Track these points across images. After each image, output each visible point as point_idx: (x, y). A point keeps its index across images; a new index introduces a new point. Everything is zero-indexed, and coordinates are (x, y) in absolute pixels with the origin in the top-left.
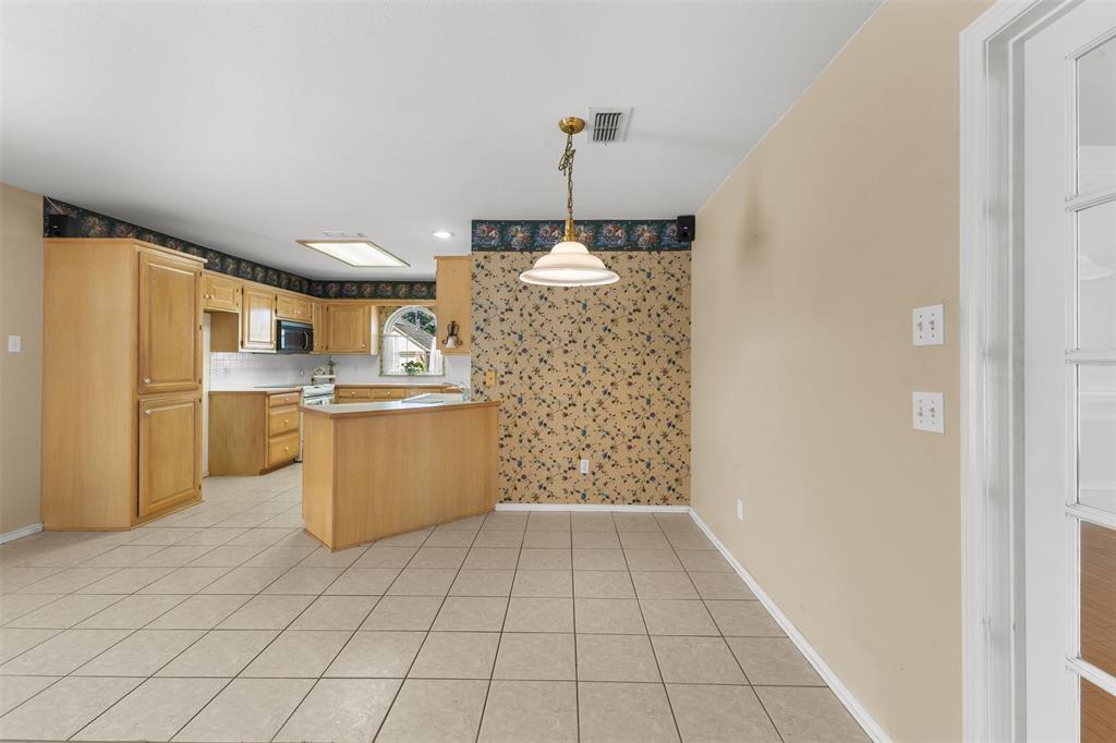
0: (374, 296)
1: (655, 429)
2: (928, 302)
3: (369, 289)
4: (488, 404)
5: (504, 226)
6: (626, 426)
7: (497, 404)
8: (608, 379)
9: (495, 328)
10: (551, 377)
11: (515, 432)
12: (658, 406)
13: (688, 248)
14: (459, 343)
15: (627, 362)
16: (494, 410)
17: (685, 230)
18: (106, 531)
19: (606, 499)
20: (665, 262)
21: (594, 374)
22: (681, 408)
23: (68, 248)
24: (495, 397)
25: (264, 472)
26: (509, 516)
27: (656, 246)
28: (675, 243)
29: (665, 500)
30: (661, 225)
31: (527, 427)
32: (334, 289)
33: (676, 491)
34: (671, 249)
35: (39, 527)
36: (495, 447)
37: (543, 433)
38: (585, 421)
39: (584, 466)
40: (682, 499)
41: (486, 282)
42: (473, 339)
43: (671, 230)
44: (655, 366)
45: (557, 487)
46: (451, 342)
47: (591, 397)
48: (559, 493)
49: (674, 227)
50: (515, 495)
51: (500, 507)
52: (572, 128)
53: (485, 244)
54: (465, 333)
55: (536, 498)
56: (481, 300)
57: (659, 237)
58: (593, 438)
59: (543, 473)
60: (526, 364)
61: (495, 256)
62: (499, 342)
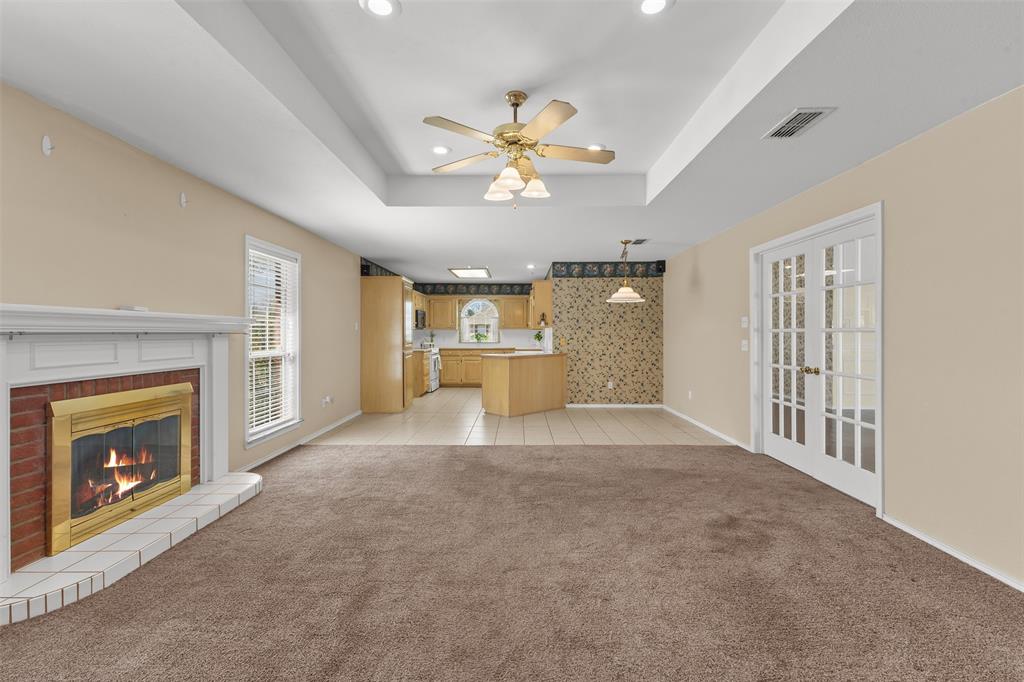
0: (454, 293)
1: (645, 366)
2: (745, 316)
3: (451, 289)
4: (562, 354)
5: (569, 265)
6: (631, 365)
7: (565, 354)
8: (622, 341)
9: (564, 316)
10: (594, 341)
11: (575, 369)
12: (647, 355)
13: (662, 276)
14: (546, 324)
15: (631, 333)
16: (565, 357)
17: (660, 267)
18: (392, 413)
19: (621, 401)
20: (650, 283)
21: (614, 339)
22: (658, 355)
23: (375, 280)
24: (565, 351)
25: (421, 396)
26: (572, 410)
27: (645, 275)
28: (655, 273)
29: (650, 402)
30: (648, 264)
31: (581, 366)
32: (429, 288)
33: (656, 397)
34: (653, 276)
35: (359, 412)
36: (565, 376)
37: (589, 368)
38: (610, 363)
39: (610, 385)
40: (659, 401)
41: (559, 293)
42: (554, 322)
43: (653, 266)
44: (645, 335)
45: (597, 395)
46: (543, 323)
47: (613, 350)
48: (597, 398)
49: (654, 265)
50: (575, 400)
51: (568, 406)
52: (626, 243)
53: (559, 274)
54: (549, 319)
55: (586, 402)
56: (558, 302)
57: (647, 270)
58: (615, 371)
59: (589, 389)
60: (581, 334)
61: (564, 280)
62: (567, 323)
